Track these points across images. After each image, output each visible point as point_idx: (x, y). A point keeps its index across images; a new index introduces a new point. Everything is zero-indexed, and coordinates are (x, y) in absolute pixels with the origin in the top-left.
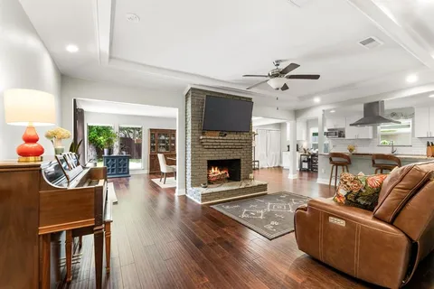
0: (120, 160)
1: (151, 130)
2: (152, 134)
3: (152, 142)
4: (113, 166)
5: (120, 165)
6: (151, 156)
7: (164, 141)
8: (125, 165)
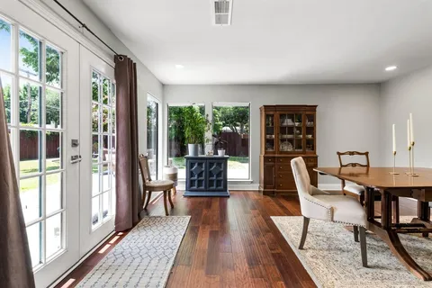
0: (211, 165)
1: (267, 108)
2: (267, 116)
3: (268, 130)
4: (200, 175)
5: (211, 174)
6: (266, 159)
7: (291, 130)
8: (219, 174)
